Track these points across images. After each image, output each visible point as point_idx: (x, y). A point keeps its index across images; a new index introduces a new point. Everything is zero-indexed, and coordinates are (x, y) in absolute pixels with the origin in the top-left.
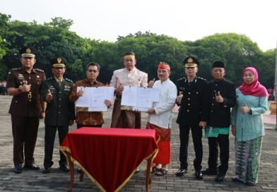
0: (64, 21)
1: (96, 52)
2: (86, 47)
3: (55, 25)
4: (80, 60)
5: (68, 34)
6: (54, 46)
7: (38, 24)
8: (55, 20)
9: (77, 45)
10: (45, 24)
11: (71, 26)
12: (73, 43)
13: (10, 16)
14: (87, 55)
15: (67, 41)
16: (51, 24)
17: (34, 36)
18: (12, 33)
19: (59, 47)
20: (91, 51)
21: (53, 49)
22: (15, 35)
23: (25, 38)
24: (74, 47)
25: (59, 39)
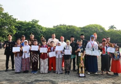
0: (36, 20)
1: (48, 31)
2: (44, 30)
3: (33, 22)
4: (42, 34)
5: (37, 25)
6: (33, 30)
7: (27, 22)
8: (33, 20)
9: (41, 29)
10: (29, 22)
11: (38, 22)
12: (39, 28)
13: (17, 19)
14: (45, 32)
15: (37, 28)
16: (31, 22)
17: (25, 26)
18: (18, 25)
19: (35, 30)
20: (46, 31)
21: (32, 30)
22: (19, 26)
23: (22, 27)
24: (40, 30)
25: (35, 27)
